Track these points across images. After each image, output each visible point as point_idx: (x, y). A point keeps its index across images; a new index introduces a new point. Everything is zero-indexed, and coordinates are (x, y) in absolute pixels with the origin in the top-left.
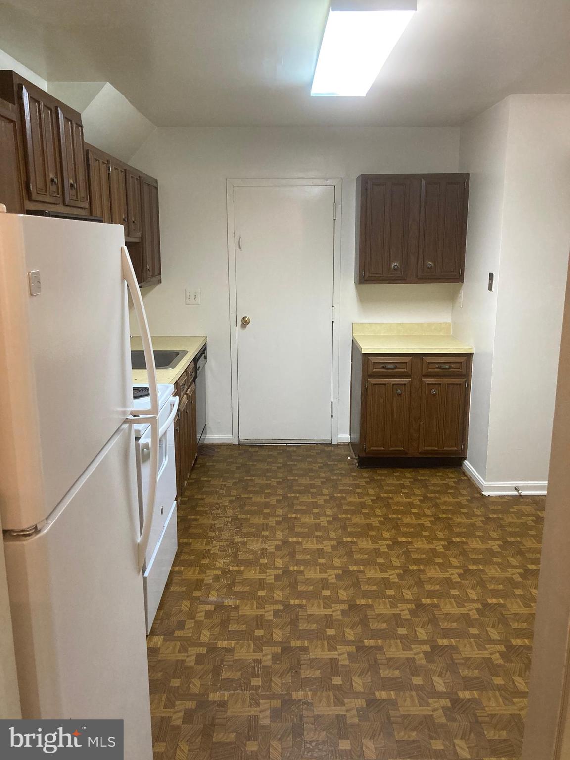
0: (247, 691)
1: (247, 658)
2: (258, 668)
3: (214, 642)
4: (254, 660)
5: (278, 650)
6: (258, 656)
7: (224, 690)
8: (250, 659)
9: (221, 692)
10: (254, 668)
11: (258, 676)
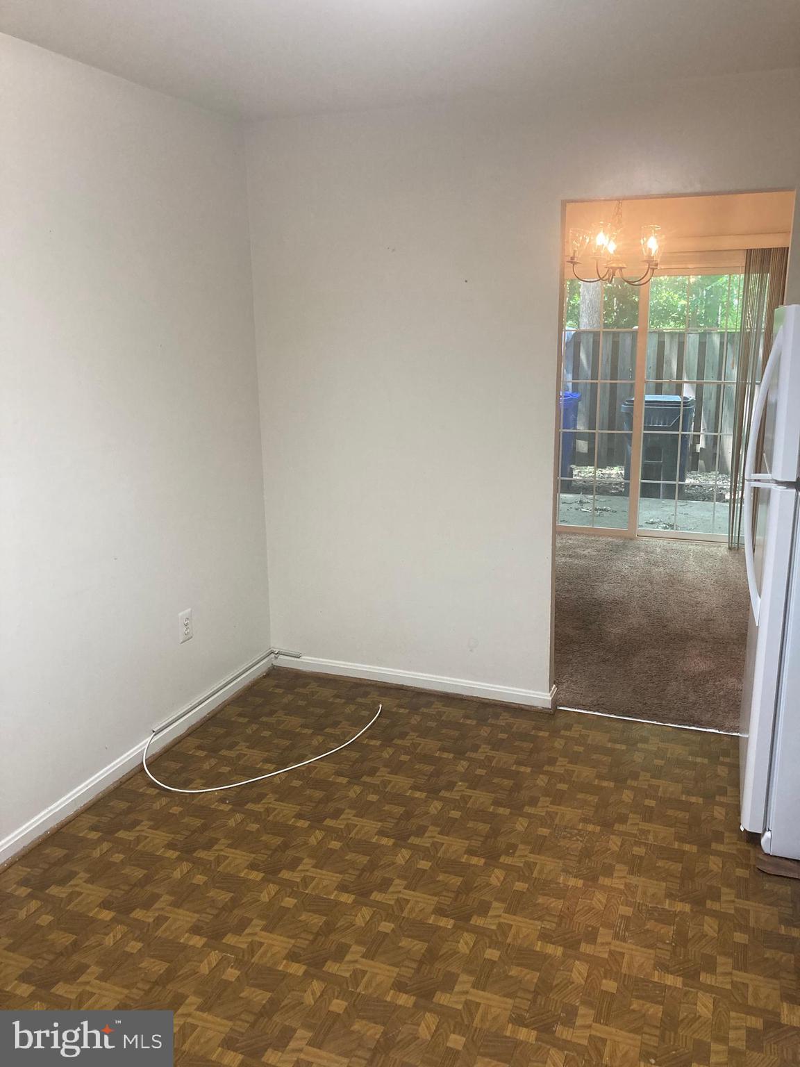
0: (639, 903)
1: (634, 947)
2: (620, 927)
3: (687, 988)
4: (624, 940)
5: (585, 948)
6: (617, 946)
7: (670, 911)
8: (630, 943)
9: (674, 910)
10: (627, 929)
11: (622, 916)
